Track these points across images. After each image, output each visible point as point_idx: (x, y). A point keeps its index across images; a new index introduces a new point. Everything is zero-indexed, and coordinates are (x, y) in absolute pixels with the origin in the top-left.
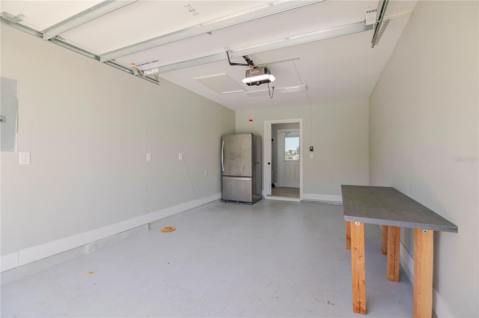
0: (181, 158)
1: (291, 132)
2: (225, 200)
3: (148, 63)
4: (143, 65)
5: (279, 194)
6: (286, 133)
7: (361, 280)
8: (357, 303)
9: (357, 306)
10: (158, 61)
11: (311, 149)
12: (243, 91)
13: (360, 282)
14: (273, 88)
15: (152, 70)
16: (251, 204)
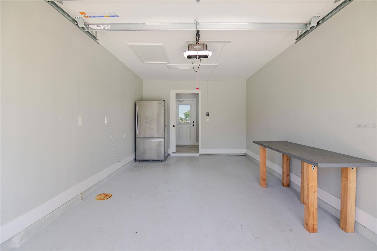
0: (107, 122)
1: (184, 101)
2: (139, 160)
3: (103, 17)
4: (95, 17)
5: (181, 151)
6: (180, 102)
7: (315, 208)
8: (312, 225)
9: (312, 228)
10: (118, 16)
11: (208, 115)
12: (167, 63)
13: (314, 210)
14: (193, 63)
15: (102, 25)
16: (164, 161)
